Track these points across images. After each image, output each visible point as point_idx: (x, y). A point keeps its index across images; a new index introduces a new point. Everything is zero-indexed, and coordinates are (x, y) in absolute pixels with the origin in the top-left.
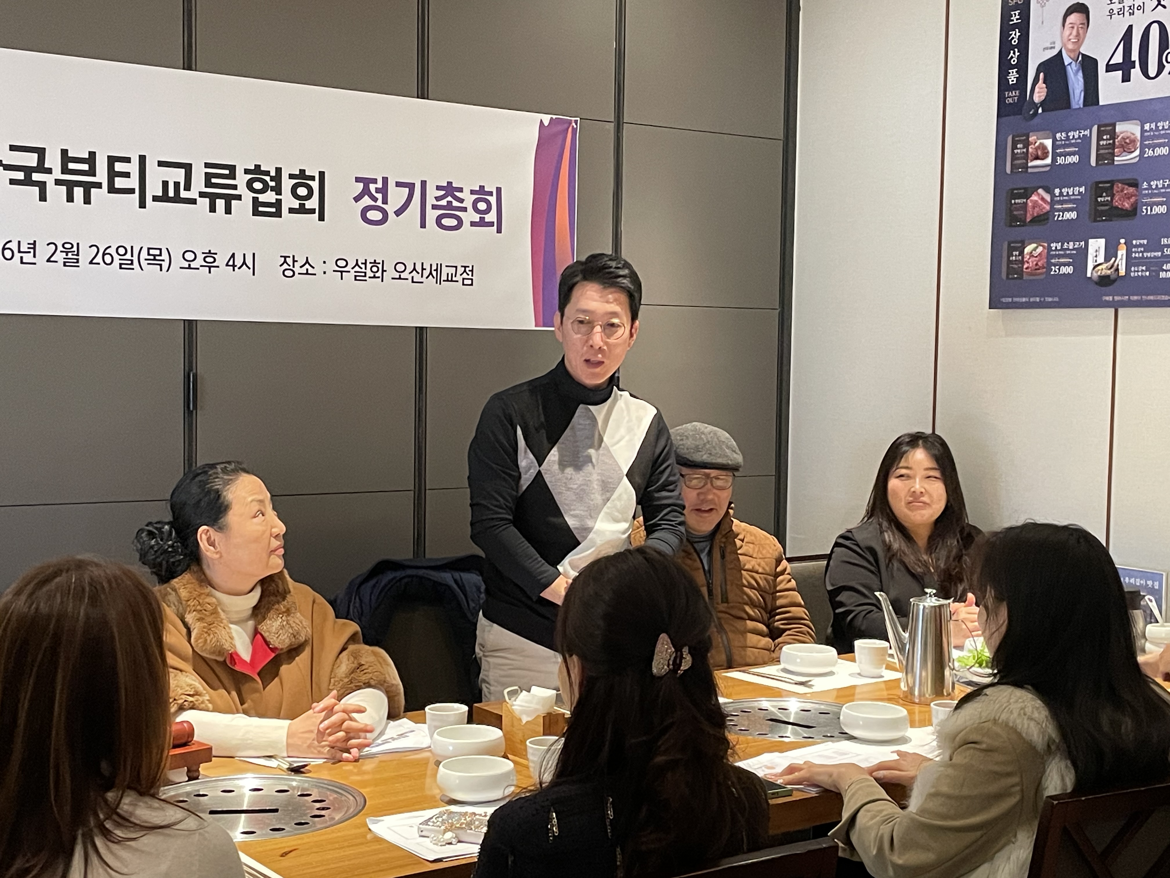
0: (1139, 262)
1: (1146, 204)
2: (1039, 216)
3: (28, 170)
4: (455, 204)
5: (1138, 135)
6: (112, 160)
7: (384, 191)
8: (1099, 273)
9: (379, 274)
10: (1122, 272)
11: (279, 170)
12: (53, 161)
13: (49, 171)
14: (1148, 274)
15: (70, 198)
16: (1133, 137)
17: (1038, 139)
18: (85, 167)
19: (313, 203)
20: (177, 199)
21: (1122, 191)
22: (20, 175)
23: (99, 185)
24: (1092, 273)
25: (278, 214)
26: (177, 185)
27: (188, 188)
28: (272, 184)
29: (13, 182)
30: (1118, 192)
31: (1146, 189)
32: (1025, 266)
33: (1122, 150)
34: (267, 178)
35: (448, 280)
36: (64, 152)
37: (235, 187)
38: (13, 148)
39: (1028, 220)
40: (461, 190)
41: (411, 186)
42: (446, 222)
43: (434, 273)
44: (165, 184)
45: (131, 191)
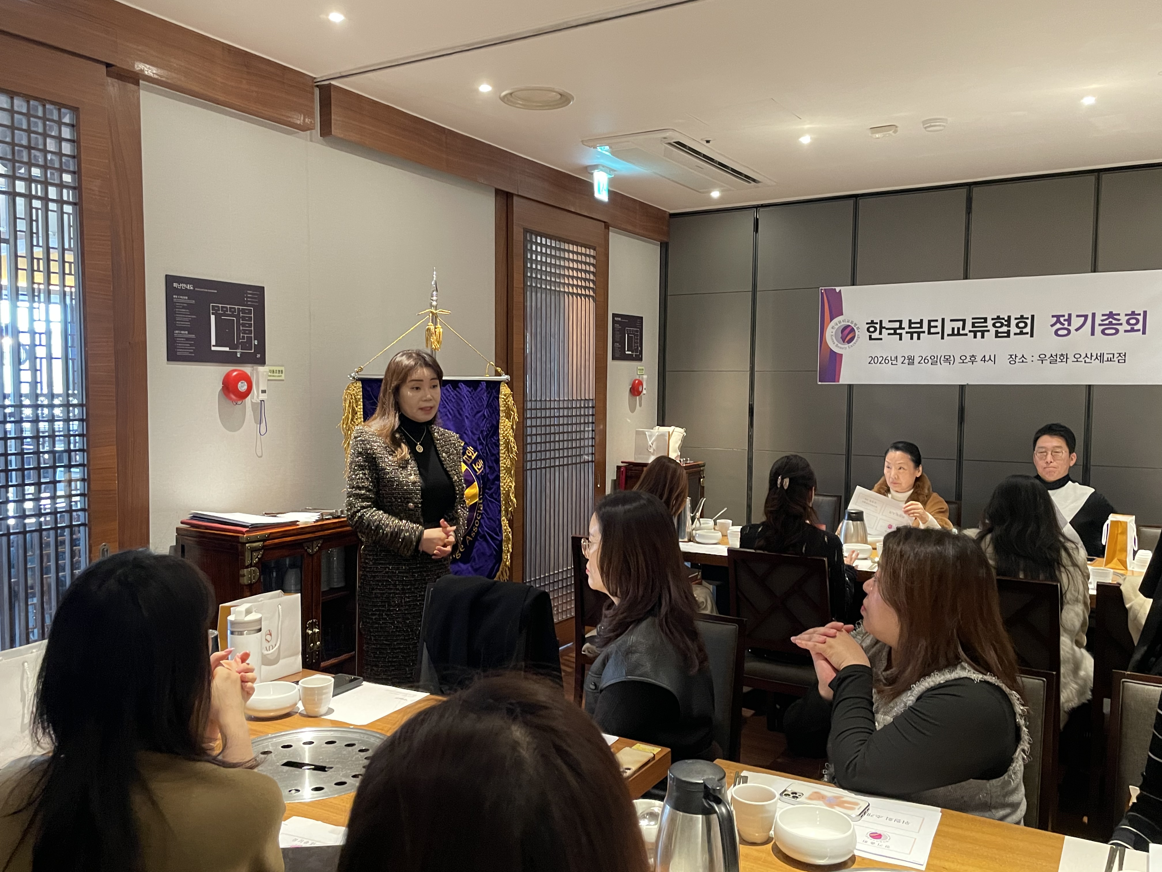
3: (895, 329)
4: (1114, 322)
6: (930, 322)
7: (1069, 320)
9: (1065, 360)
11: (1009, 317)
12: (905, 325)
13: (904, 329)
15: (912, 338)
18: (919, 325)
19: (1028, 330)
20: (959, 334)
22: (892, 331)
23: (924, 332)
25: (1008, 336)
26: (959, 329)
27: (964, 329)
28: (1006, 323)
29: (889, 334)
34: (1003, 321)
35: (1108, 361)
36: (910, 321)
37: (986, 327)
38: (890, 321)
40: (1119, 315)
41: (1086, 317)
42: (1107, 332)
43: (1099, 358)
44: (953, 329)
45: (938, 333)
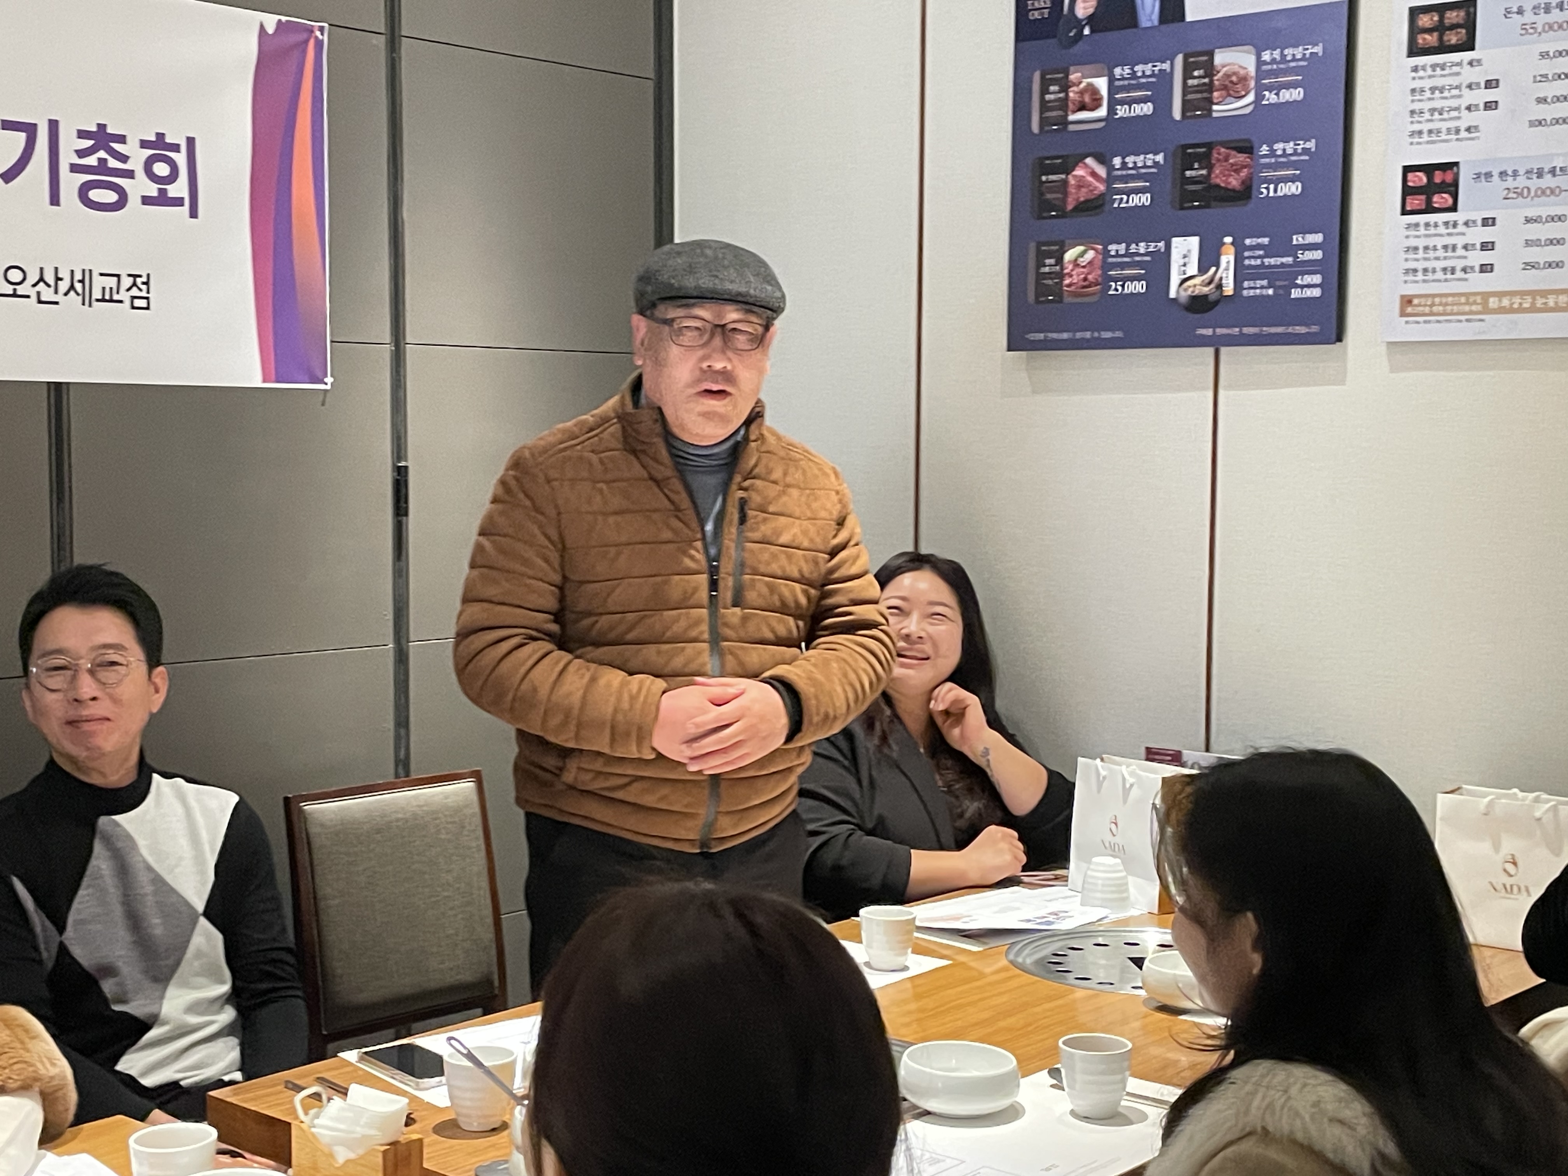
0: (1256, 273)
1: (1268, 181)
2: (1086, 201)
4: (113, 163)
5: (1252, 70)
8: (1189, 292)
10: (1229, 289)
14: (1270, 292)
16: (1242, 72)
17: (1084, 77)
21: (1226, 159)
24: (1178, 292)
30: (1218, 160)
31: (1265, 156)
32: (1067, 281)
33: (1224, 93)
35: (103, 300)
39: (1070, 207)
40: (122, 139)
41: (30, 130)
43: (78, 286)
